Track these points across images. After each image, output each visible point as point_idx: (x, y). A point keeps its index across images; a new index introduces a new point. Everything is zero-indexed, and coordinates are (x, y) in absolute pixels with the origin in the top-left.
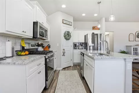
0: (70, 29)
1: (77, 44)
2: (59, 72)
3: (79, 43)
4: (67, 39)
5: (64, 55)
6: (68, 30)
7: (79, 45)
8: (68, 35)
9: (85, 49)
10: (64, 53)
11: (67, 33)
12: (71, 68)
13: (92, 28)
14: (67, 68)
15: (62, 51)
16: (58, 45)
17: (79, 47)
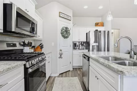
0: (69, 25)
1: (77, 44)
2: (54, 80)
3: (79, 42)
4: (65, 37)
5: (61, 57)
6: (66, 26)
7: (79, 45)
8: (66, 31)
9: (86, 49)
10: (61, 55)
11: (64, 29)
12: (70, 73)
13: (94, 25)
14: (65, 73)
15: (59, 52)
16: (53, 44)
17: (79, 47)
